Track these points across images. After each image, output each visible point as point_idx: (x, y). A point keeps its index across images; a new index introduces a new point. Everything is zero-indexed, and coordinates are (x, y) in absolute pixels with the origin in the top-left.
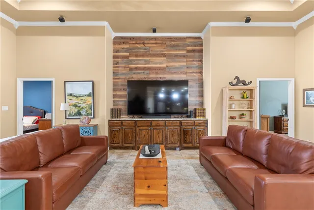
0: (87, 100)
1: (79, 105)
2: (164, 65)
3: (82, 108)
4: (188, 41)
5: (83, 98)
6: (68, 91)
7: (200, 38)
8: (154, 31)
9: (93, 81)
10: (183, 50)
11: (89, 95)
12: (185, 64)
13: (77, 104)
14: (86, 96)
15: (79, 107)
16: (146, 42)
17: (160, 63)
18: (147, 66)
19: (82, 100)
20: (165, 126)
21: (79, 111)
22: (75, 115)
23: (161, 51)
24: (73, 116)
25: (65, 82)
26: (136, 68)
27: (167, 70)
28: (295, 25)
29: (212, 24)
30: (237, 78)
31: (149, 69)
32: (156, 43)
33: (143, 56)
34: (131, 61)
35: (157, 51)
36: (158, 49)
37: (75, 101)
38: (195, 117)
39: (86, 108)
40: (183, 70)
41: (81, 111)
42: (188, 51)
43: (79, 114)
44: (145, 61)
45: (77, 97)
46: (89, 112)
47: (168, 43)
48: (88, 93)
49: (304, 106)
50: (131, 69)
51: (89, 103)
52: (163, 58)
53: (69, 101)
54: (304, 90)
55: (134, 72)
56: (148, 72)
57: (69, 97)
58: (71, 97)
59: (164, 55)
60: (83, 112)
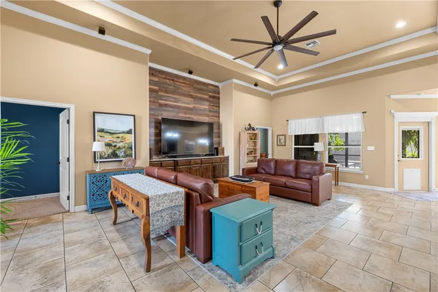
0: (125, 138)
1: (115, 144)
2: (191, 106)
3: (119, 148)
4: (210, 87)
5: (120, 135)
6: (99, 125)
7: (218, 87)
8: (190, 73)
9: (134, 116)
10: (207, 95)
11: (129, 132)
12: (207, 107)
13: (111, 142)
14: (124, 133)
15: (115, 146)
16: (175, 79)
17: (188, 104)
18: (176, 104)
19: (119, 137)
20: (202, 163)
21: (114, 151)
22: (109, 157)
23: (189, 92)
24: (106, 158)
25: (94, 113)
26: (166, 105)
27: (194, 111)
28: (272, 93)
29: (235, 81)
30: (250, 125)
31: (179, 107)
32: (184, 83)
33: (173, 92)
34: (161, 96)
35: (185, 91)
36: (186, 89)
37: (108, 138)
38: (217, 155)
39: (124, 147)
40: (206, 113)
41: (118, 152)
42: (210, 97)
43: (114, 155)
44: (175, 99)
45: (111, 134)
46: (128, 153)
47: (195, 85)
48: (126, 129)
49: (278, 145)
50: (161, 105)
51: (128, 142)
52: (190, 99)
53: (99, 138)
54: (278, 136)
55: (163, 108)
56: (177, 110)
57: (99, 133)
58: (102, 134)
59: (191, 96)
60: (121, 153)
